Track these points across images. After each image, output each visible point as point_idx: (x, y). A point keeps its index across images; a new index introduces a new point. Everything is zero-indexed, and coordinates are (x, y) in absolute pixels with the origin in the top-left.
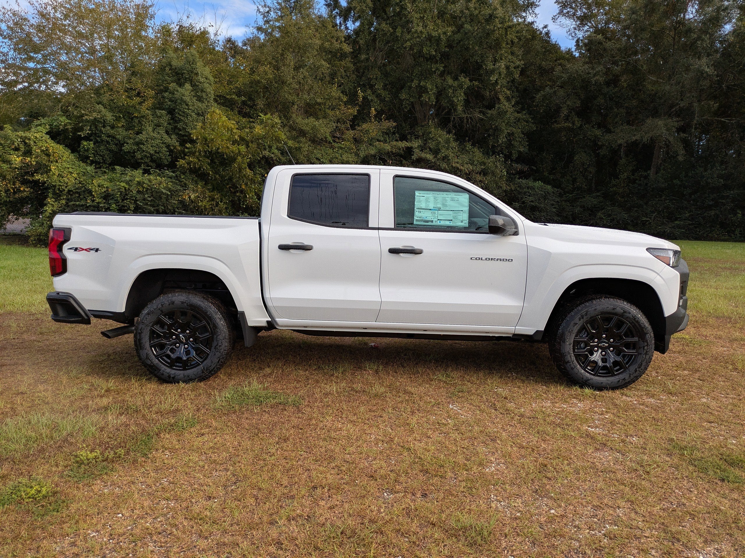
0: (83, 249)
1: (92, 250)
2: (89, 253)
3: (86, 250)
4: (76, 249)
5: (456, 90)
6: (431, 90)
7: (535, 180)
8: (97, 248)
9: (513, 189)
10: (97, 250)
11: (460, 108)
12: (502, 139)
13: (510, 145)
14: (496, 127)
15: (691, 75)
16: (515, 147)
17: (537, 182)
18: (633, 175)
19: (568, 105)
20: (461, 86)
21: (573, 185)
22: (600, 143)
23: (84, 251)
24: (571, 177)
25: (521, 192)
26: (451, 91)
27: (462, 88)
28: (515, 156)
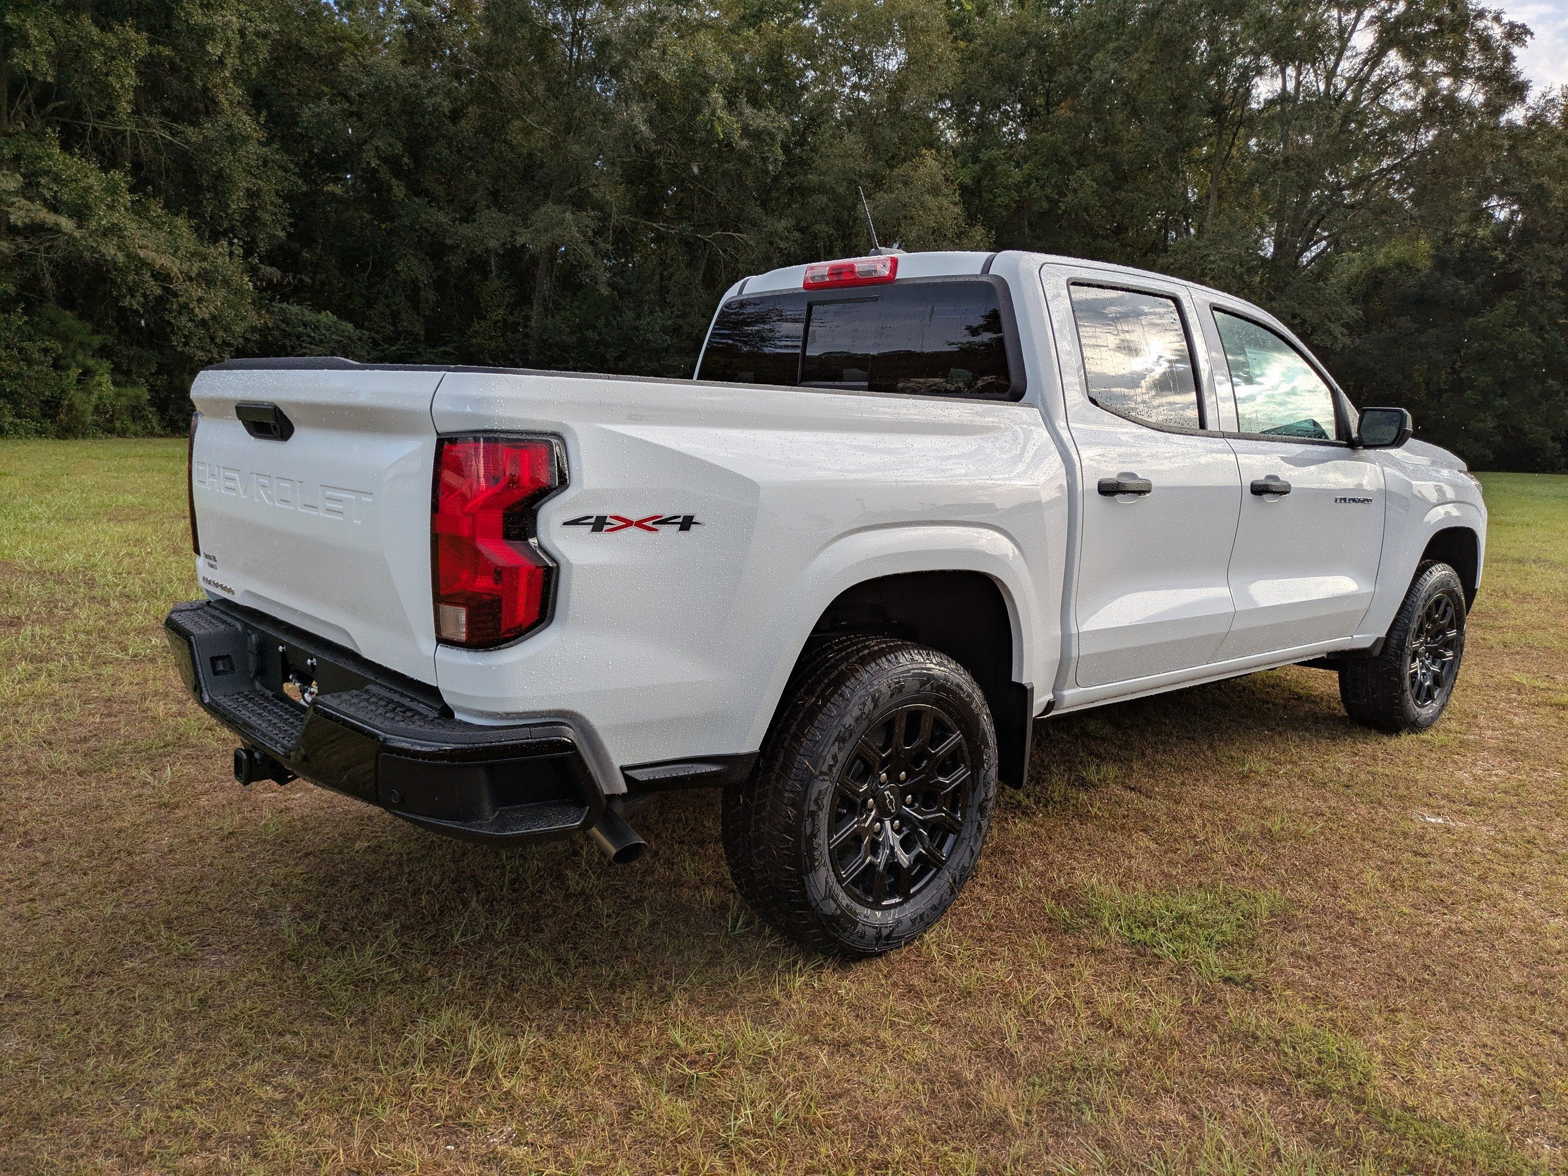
0: (628, 523)
1: (665, 522)
2: (652, 534)
3: (640, 524)
4: (599, 524)
5: (114, 58)
6: (41, 42)
7: (318, 308)
8: (688, 513)
9: (270, 325)
10: (687, 523)
11: (125, 107)
12: (237, 203)
13: (251, 218)
14: (221, 170)
15: (616, 132)
16: (265, 225)
17: (323, 313)
18: (511, 314)
19: (377, 148)
20: (125, 49)
21: (394, 324)
22: (449, 242)
23: (633, 530)
24: (389, 306)
25: (290, 335)
26: (98, 56)
27: (127, 53)
28: (263, 247)
